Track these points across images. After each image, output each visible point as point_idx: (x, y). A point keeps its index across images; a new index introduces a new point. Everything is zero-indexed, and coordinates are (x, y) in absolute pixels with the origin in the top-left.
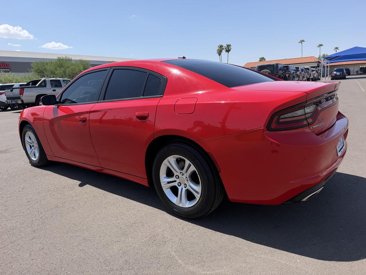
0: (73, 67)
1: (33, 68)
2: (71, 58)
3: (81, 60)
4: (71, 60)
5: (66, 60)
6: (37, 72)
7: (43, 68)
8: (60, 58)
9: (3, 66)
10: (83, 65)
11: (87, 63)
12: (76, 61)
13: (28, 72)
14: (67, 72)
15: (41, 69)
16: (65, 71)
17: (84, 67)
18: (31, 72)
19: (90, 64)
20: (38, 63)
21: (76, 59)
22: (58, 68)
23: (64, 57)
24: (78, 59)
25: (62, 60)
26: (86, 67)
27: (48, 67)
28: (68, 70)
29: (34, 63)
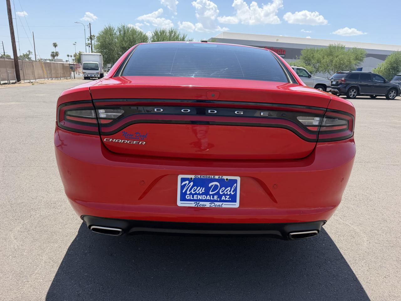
0: (342, 56)
1: (302, 55)
2: (344, 45)
3: (356, 48)
4: (343, 48)
5: (338, 47)
6: (304, 59)
7: (311, 56)
8: (332, 45)
9: (280, 52)
10: (356, 54)
11: (362, 53)
12: (349, 48)
13: (295, 58)
14: (334, 61)
15: (309, 56)
16: (333, 60)
17: (356, 57)
18: (299, 59)
19: (365, 53)
20: (308, 50)
21: (349, 47)
22: (326, 57)
23: (337, 44)
24: (352, 47)
25: (334, 47)
26: (358, 57)
27: (317, 55)
28: (336, 59)
29: (305, 49)
